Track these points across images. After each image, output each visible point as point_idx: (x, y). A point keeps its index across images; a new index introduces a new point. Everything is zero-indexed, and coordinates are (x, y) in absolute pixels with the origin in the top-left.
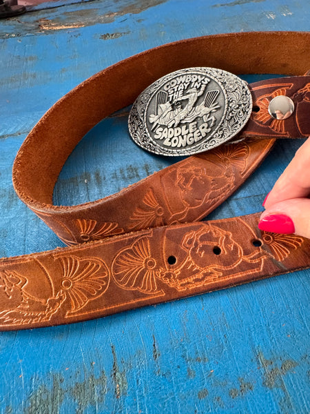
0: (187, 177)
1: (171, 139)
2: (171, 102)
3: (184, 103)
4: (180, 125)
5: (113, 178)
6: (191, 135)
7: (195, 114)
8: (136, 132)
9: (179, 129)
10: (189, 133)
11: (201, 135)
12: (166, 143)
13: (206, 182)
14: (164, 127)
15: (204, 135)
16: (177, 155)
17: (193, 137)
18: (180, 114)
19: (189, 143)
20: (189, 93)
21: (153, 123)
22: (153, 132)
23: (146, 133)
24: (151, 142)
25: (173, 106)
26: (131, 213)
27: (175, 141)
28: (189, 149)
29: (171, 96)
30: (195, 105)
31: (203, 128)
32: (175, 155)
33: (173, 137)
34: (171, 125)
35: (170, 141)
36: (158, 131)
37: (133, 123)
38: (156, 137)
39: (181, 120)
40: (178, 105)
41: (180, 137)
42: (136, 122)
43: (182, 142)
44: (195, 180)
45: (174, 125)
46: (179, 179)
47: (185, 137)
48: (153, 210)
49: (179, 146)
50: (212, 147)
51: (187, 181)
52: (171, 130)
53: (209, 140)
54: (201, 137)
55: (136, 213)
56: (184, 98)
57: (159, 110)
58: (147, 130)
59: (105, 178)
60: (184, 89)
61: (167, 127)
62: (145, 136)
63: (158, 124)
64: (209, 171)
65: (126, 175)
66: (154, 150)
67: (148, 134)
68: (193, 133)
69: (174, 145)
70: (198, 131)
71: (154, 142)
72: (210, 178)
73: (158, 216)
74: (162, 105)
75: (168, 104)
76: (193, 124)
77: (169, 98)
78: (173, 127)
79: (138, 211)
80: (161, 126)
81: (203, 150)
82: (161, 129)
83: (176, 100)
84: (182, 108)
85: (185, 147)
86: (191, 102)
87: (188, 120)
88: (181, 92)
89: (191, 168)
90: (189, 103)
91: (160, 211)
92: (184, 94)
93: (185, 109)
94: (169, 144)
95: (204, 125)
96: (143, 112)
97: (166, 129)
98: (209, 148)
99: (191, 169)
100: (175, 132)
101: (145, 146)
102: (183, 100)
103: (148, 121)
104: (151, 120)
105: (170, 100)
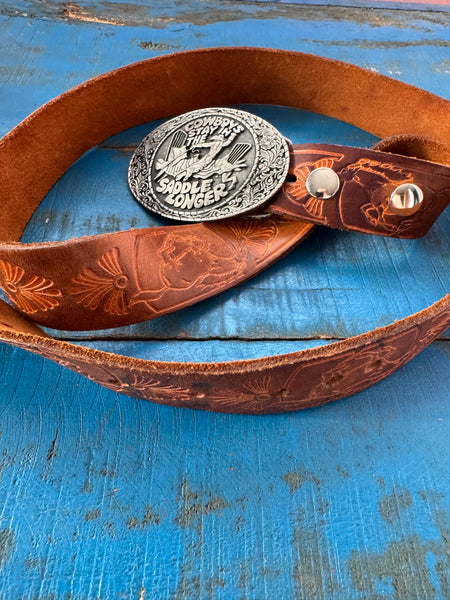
0: (179, 248)
1: (176, 196)
2: (187, 148)
3: (203, 152)
4: (191, 179)
5: (85, 225)
6: (201, 195)
8: (135, 177)
9: (188, 184)
10: (199, 192)
11: (214, 198)
12: (169, 200)
14: (171, 177)
15: (217, 199)
16: (178, 219)
17: (204, 198)
19: (196, 205)
20: (212, 141)
21: (160, 170)
22: (156, 182)
23: (147, 182)
24: (150, 195)
25: (189, 153)
26: (76, 274)
27: (180, 200)
28: (195, 213)
29: (190, 140)
30: (216, 158)
31: (219, 189)
32: (175, 218)
33: (179, 193)
34: (180, 177)
35: (174, 198)
37: (135, 165)
38: (158, 189)
39: (193, 174)
40: (196, 153)
41: (187, 195)
42: (140, 165)
43: (188, 202)
44: (189, 254)
45: (183, 177)
46: (166, 246)
47: (193, 196)
48: (112, 278)
49: (183, 207)
50: (223, 217)
51: (177, 253)
52: (179, 183)
53: (222, 207)
54: (213, 201)
55: (84, 275)
56: (206, 145)
57: (171, 155)
58: (149, 178)
60: (209, 134)
61: (175, 178)
62: (146, 186)
63: (164, 173)
64: (214, 248)
65: (103, 225)
66: (151, 206)
67: (150, 184)
68: (204, 193)
69: (177, 205)
71: (155, 197)
73: (118, 289)
74: (176, 149)
75: (183, 149)
76: (207, 181)
77: (187, 141)
78: (181, 180)
79: (86, 272)
80: (168, 176)
81: (211, 219)
82: (167, 180)
83: (194, 146)
84: (200, 158)
85: (190, 210)
86: (213, 153)
87: (202, 175)
88: (204, 137)
89: (189, 238)
90: (210, 153)
91: (121, 282)
92: (206, 140)
93: (203, 159)
94: (171, 202)
95: (221, 185)
96: (152, 154)
97: (173, 181)
98: (220, 217)
100: (183, 188)
101: (141, 198)
102: (203, 148)
103: (154, 166)
104: (158, 166)
105: (188, 144)
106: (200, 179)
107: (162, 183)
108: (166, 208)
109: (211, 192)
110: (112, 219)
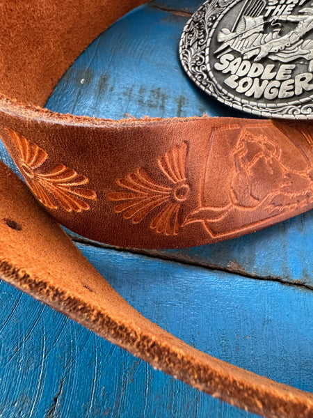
0: (252, 151)
1: (240, 78)
2: (265, 19)
3: (286, 27)
4: (264, 61)
5: (125, 94)
6: (276, 84)
7: (299, 51)
8: (189, 47)
9: (260, 66)
10: (274, 79)
11: (293, 90)
12: (230, 81)
13: (277, 173)
14: (236, 54)
15: (298, 91)
16: (239, 108)
17: (279, 88)
18: (273, 42)
19: (267, 96)
20: (302, 14)
21: (222, 43)
22: (215, 57)
23: (204, 55)
24: (206, 72)
25: (266, 26)
26: (124, 173)
27: (245, 84)
28: (264, 105)
29: (270, 9)
30: (305, 37)
31: (303, 79)
33: (246, 76)
34: (250, 55)
35: (237, 81)
36: (224, 58)
37: (190, 32)
38: (218, 67)
39: (270, 54)
40: (277, 26)
41: (257, 80)
42: (196, 33)
43: (256, 89)
44: (261, 161)
45: (254, 56)
46: (239, 148)
47: (265, 83)
48: (172, 186)
49: (249, 94)
50: (302, 117)
51: (249, 157)
52: (247, 63)
53: (302, 104)
54: (292, 94)
55: (134, 177)
56: (292, 18)
57: (241, 25)
58: (207, 50)
59: (112, 89)
60: (297, 5)
61: (242, 56)
62: (201, 59)
63: (229, 47)
64: (286, 157)
65: (146, 99)
66: (205, 86)
67: (207, 58)
68: (281, 81)
69: (240, 89)
70: (292, 81)
71: (211, 74)
72: (285, 169)
73: (174, 201)
74: (249, 19)
75: (260, 19)
76: (288, 66)
77: (265, 11)
78: (251, 60)
79: (138, 174)
80: (233, 52)
81: (285, 116)
82: (231, 57)
83: (276, 18)
84: (281, 34)
85: (257, 100)
86: (301, 29)
87: (282, 57)
88: (289, 8)
89: (261, 138)
90: (297, 30)
91: (181, 192)
92: (292, 12)
93: (286, 37)
94: (233, 85)
95: (306, 75)
96: (213, 22)
97: (239, 60)
98: (298, 117)
99: (260, 140)
100: (252, 70)
101: (194, 74)
102: (287, 22)
103: (215, 36)
104: (221, 37)
105: (267, 15)
106: (276, 62)
107: (223, 59)
108: (225, 92)
109: (291, 81)
110: (157, 92)
